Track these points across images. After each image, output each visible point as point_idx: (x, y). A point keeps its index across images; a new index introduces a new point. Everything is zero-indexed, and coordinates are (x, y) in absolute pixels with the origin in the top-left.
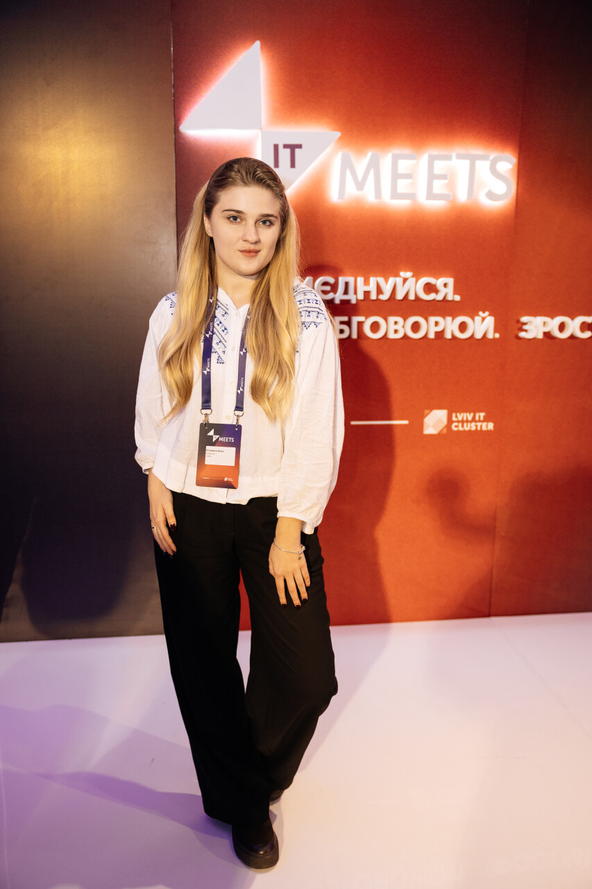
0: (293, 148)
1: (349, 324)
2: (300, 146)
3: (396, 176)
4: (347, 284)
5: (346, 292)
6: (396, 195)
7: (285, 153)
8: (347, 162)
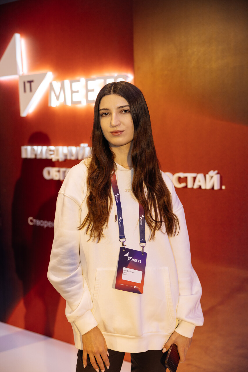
0: (30, 82)
1: (59, 171)
2: (33, 81)
3: (72, 92)
4: (57, 150)
5: (57, 155)
6: (73, 102)
7: (28, 85)
8: (51, 87)
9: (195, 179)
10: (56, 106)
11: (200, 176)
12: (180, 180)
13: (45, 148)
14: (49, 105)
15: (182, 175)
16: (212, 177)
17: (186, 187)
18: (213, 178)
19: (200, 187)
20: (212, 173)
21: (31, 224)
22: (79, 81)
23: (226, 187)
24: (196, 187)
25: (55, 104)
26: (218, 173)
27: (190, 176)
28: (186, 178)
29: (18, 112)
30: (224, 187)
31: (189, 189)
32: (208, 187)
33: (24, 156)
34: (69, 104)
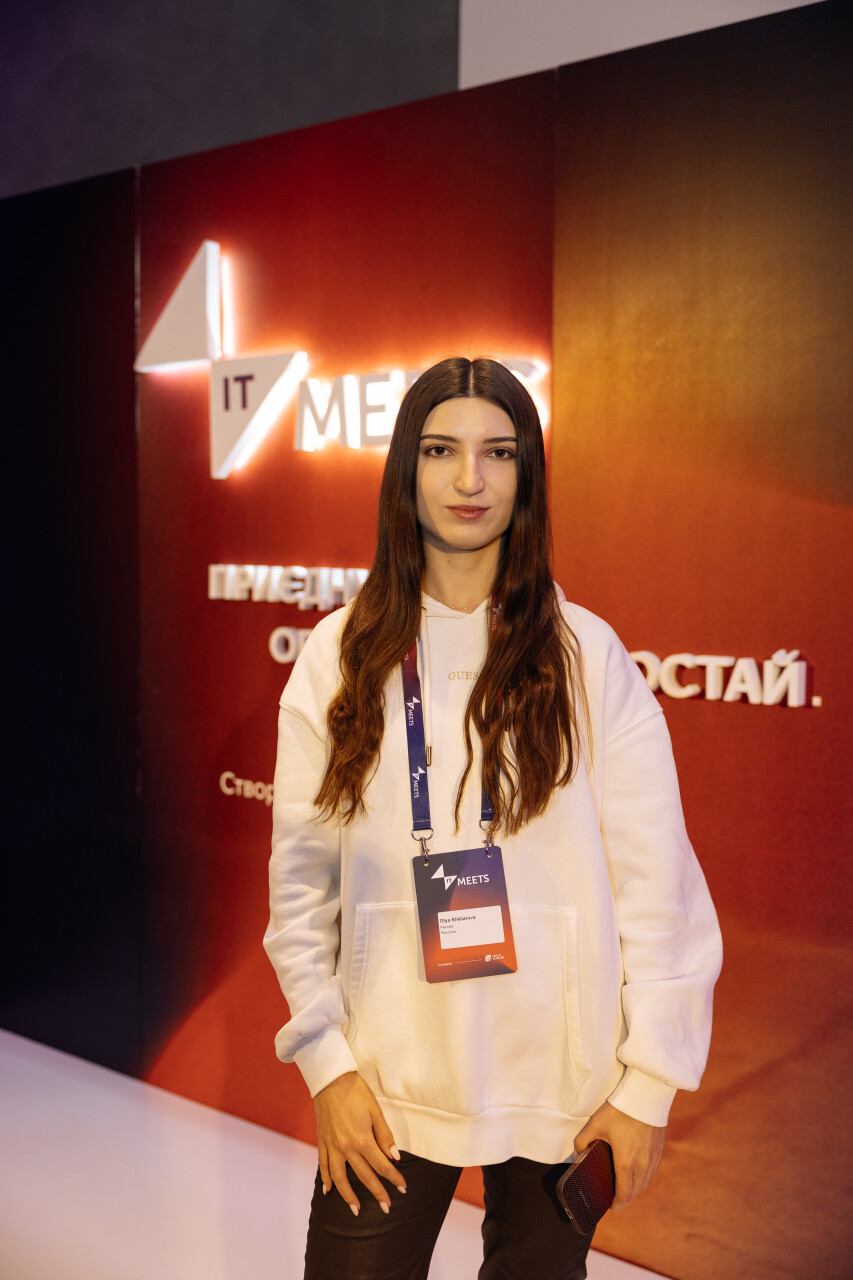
0: (243, 380)
2: (250, 378)
4: (314, 579)
5: (313, 592)
6: (366, 440)
7: (235, 389)
8: (304, 394)
9: (727, 673)
10: (316, 450)
11: (745, 667)
12: (682, 674)
13: (278, 571)
14: (296, 447)
15: (689, 660)
16: (782, 669)
17: (702, 694)
18: (786, 673)
19: (744, 697)
20: (781, 657)
21: (228, 791)
22: (386, 378)
23: (823, 701)
24: (731, 696)
25: (312, 443)
26: (800, 658)
27: (714, 664)
28: (703, 668)
29: (204, 464)
30: (817, 701)
31: (710, 701)
32: (771, 697)
33: (214, 593)
34: (354, 443)
